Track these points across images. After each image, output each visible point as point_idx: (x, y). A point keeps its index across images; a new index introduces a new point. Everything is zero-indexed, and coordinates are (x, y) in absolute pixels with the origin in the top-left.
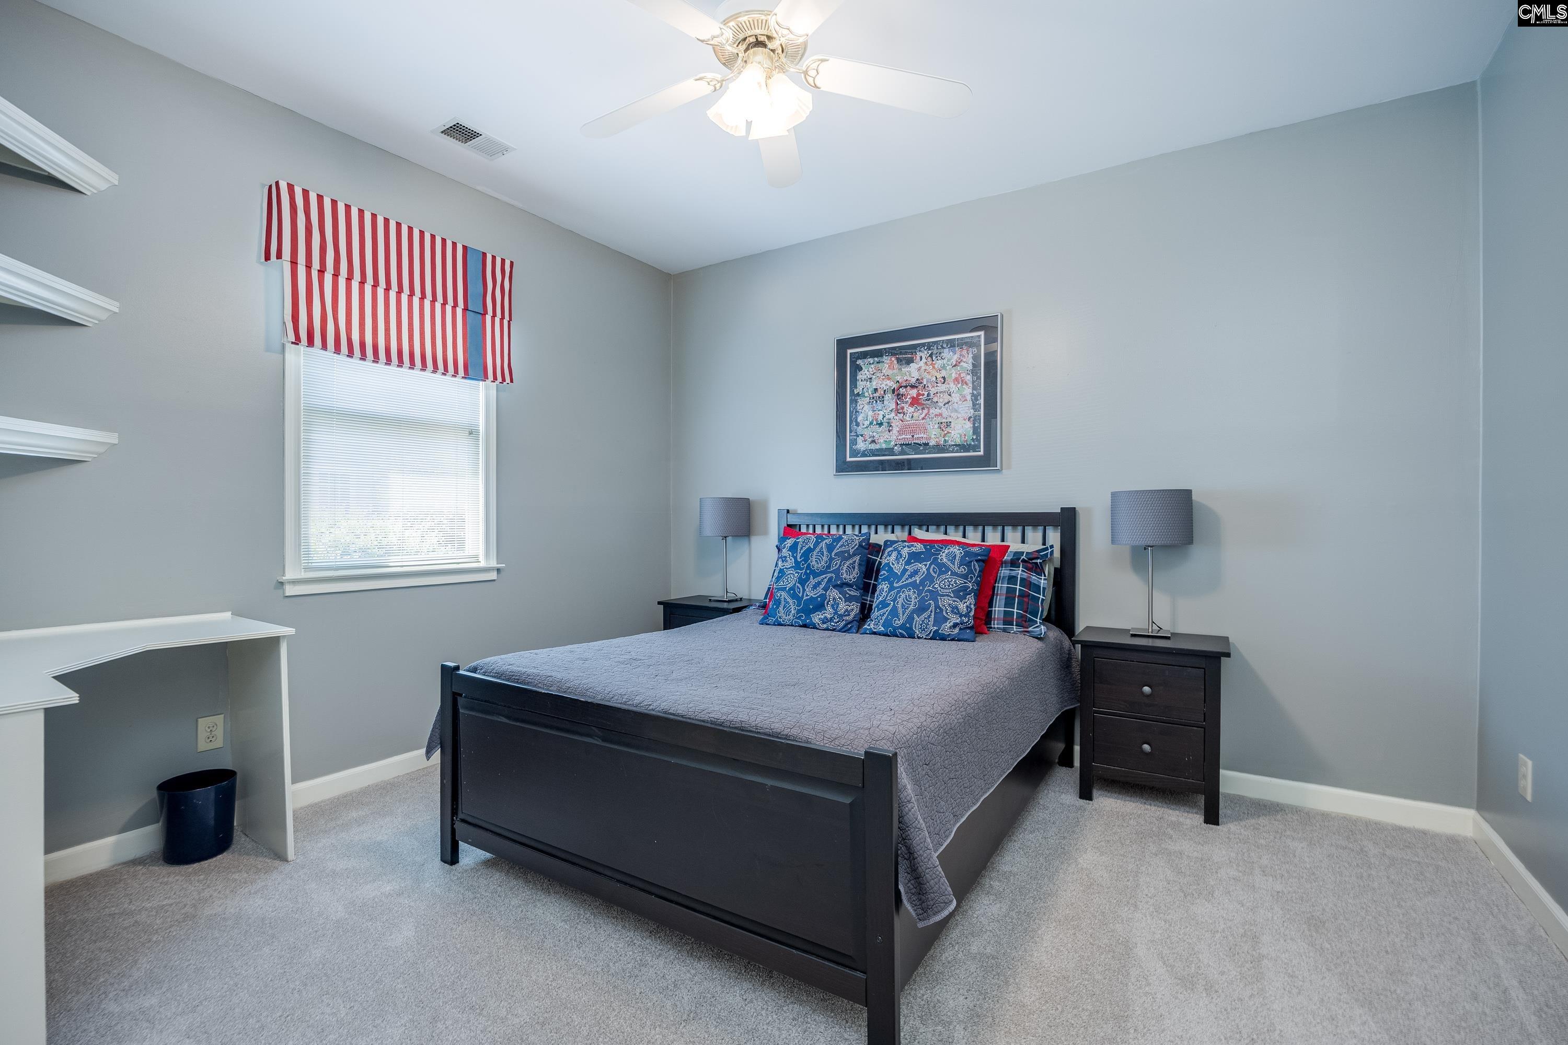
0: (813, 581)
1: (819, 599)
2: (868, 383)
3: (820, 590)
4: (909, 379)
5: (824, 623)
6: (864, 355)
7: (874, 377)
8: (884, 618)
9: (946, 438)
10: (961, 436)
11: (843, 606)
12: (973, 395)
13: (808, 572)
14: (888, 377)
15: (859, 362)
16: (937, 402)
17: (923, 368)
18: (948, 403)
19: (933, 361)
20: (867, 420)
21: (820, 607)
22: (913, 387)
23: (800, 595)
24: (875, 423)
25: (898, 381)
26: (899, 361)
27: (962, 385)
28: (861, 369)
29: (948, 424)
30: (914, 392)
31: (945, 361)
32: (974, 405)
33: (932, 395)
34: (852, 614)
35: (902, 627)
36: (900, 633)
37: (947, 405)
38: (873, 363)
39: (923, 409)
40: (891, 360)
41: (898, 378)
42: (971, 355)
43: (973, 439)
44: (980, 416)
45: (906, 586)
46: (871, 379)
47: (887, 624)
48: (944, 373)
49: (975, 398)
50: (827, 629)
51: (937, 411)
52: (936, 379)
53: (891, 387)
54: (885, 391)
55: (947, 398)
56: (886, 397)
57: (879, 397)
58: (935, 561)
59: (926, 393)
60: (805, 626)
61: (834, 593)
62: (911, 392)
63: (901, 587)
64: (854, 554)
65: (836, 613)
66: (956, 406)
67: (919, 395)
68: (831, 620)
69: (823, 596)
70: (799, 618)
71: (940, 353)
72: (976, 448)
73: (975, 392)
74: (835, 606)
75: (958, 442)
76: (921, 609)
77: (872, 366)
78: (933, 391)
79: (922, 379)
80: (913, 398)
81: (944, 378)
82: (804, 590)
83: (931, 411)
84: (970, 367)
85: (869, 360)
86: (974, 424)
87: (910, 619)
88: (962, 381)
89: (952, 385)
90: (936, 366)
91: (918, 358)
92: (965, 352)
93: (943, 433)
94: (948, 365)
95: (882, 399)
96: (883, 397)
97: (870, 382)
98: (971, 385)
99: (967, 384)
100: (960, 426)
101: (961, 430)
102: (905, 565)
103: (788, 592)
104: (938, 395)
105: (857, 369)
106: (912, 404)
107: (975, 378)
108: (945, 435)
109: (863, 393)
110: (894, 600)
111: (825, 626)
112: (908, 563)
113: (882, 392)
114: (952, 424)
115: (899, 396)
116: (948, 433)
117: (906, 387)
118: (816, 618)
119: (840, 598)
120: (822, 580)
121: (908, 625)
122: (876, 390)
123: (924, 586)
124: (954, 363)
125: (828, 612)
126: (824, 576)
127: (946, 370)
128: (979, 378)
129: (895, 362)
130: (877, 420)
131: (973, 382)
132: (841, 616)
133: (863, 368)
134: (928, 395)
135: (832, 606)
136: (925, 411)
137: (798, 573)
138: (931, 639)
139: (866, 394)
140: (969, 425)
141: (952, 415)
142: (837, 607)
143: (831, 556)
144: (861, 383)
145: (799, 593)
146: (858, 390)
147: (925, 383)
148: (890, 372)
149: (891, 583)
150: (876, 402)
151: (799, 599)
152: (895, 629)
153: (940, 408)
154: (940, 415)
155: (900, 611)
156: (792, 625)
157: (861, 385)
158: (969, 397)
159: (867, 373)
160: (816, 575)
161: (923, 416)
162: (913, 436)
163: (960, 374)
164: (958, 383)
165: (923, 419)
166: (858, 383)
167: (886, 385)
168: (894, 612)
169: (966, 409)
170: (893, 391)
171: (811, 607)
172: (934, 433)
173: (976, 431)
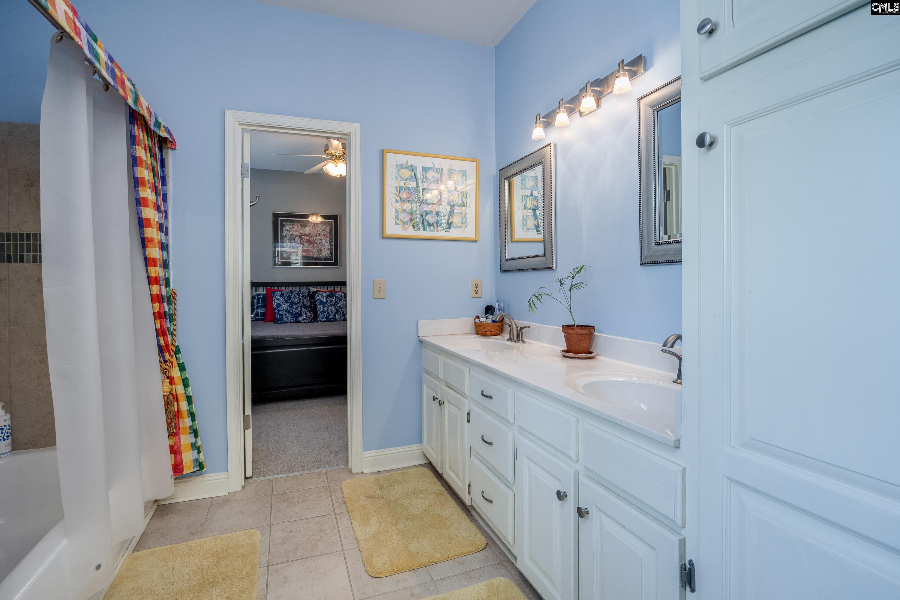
0: (295, 306)
1: (300, 312)
2: (288, 232)
3: (299, 309)
4: (306, 232)
5: (303, 320)
6: (286, 221)
7: (291, 230)
8: (325, 316)
9: (320, 255)
10: (326, 255)
11: (309, 314)
12: (330, 241)
13: (292, 303)
14: (297, 231)
15: (284, 223)
16: (317, 242)
17: (311, 229)
18: (321, 243)
19: (315, 227)
20: (288, 246)
21: (301, 315)
22: (307, 236)
23: (291, 312)
24: (291, 247)
25: (301, 233)
26: (301, 225)
27: (326, 237)
28: (285, 226)
29: (321, 251)
30: (308, 238)
31: (320, 228)
32: (330, 245)
33: (315, 240)
34: (312, 316)
35: (333, 318)
36: (332, 320)
37: (320, 244)
38: (290, 225)
39: (311, 244)
40: (298, 225)
41: (301, 232)
42: (329, 228)
43: (330, 257)
44: (332, 249)
45: (330, 305)
46: (289, 230)
47: (327, 318)
48: (319, 232)
49: (331, 242)
50: (305, 322)
51: (317, 245)
52: (316, 234)
53: (298, 235)
54: (295, 236)
55: (320, 241)
56: (296, 238)
57: (293, 238)
58: (336, 297)
59: (312, 239)
60: (296, 322)
61: (304, 310)
62: (306, 237)
63: (328, 306)
64: (307, 296)
65: (307, 316)
66: (324, 244)
67: (309, 239)
68: (306, 319)
69: (301, 311)
70: (293, 319)
71: (318, 225)
72: (331, 259)
73: (331, 240)
74: (306, 314)
75: (325, 257)
76: (337, 312)
77: (290, 226)
78: (315, 238)
79: (311, 233)
80: (307, 240)
81: (319, 234)
82: (292, 310)
83: (314, 245)
84: (329, 231)
85: (289, 223)
86: (330, 251)
87: (335, 315)
88: (326, 236)
89: (322, 237)
90: (316, 230)
91: (309, 225)
92: (327, 226)
93: (319, 254)
94: (321, 230)
95: (294, 239)
96: (295, 238)
97: (289, 232)
98: (329, 238)
99: (328, 237)
100: (326, 251)
101: (325, 253)
102: (327, 299)
103: (286, 311)
104: (317, 240)
105: (283, 226)
106: (307, 242)
107: (331, 236)
108: (320, 254)
109: (286, 235)
110: (327, 310)
111: (304, 321)
112: (327, 298)
113: (294, 236)
114: (322, 250)
115: (302, 239)
116: (321, 253)
117: (304, 235)
118: (300, 319)
119: (307, 311)
120: (298, 306)
121: (335, 317)
122: (292, 235)
123: (336, 305)
124: (323, 229)
125: (304, 316)
126: (299, 304)
127: (320, 231)
128: (332, 236)
129: (300, 225)
130: (292, 246)
131: (330, 237)
132: (309, 318)
133: (286, 226)
134: (313, 239)
135: (305, 314)
136: (312, 245)
137: (288, 304)
138: (342, 321)
139: (287, 236)
140: (328, 251)
141: (322, 247)
142: (307, 314)
143: (300, 297)
144: (285, 232)
145: (291, 310)
146: (284, 234)
147: (312, 235)
148: (298, 229)
149: (323, 305)
150: (292, 239)
151: (292, 313)
152: (330, 319)
153: (318, 244)
154: (318, 247)
155: (331, 313)
156: (291, 322)
157: (285, 233)
158: (328, 242)
159: (288, 228)
160: (295, 304)
161: (311, 247)
162: (307, 254)
163: (325, 233)
164: (325, 237)
165: (311, 248)
166: (284, 231)
167: (296, 234)
168: (328, 314)
169: (327, 246)
170: (299, 236)
171: (297, 315)
172: (316, 253)
173: (331, 253)
